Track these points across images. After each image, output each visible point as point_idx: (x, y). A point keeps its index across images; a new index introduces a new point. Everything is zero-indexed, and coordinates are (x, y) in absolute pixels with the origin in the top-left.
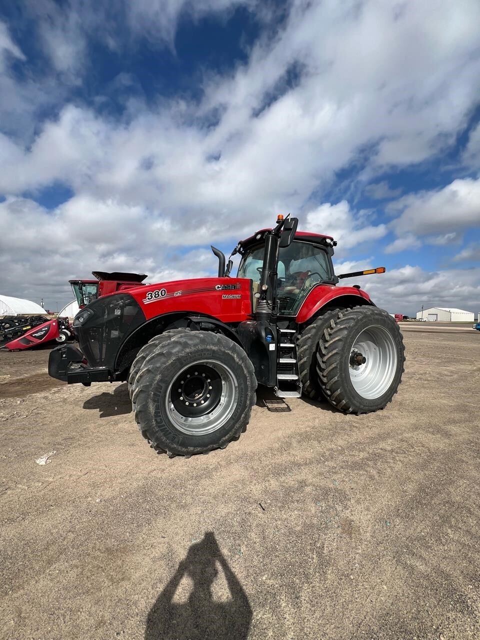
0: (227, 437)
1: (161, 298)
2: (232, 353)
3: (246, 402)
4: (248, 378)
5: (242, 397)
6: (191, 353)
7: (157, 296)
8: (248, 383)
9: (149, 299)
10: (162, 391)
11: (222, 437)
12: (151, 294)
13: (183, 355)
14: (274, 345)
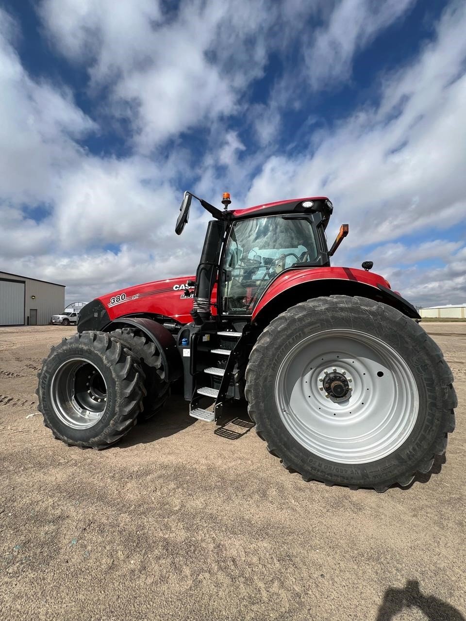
0: (96, 439)
1: (121, 302)
2: (101, 354)
3: (115, 409)
4: (117, 383)
5: (110, 401)
6: (66, 350)
7: (118, 300)
8: (116, 388)
9: (112, 303)
10: (46, 380)
11: (91, 438)
12: (114, 299)
13: (61, 351)
14: (189, 350)
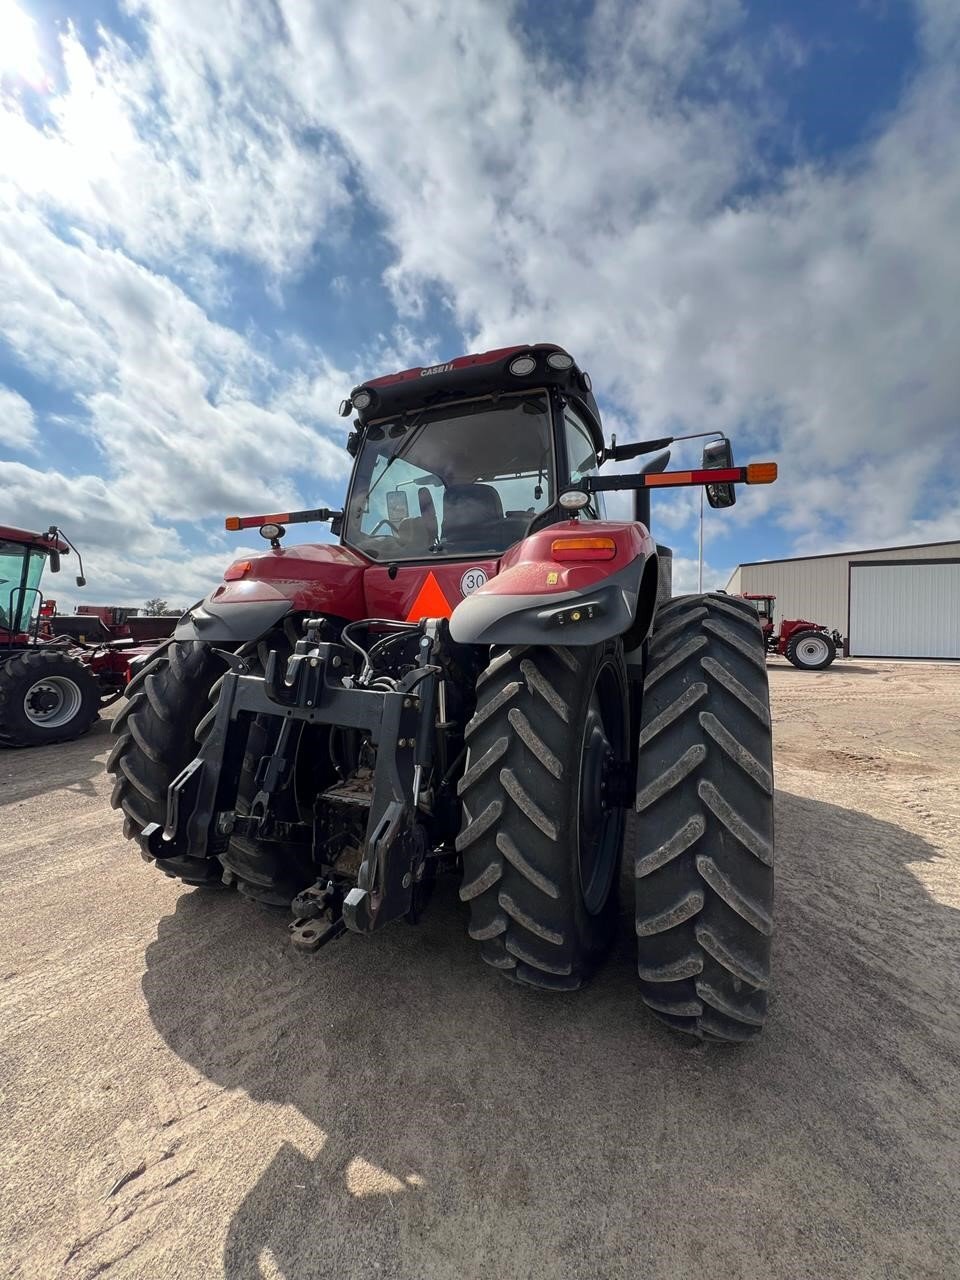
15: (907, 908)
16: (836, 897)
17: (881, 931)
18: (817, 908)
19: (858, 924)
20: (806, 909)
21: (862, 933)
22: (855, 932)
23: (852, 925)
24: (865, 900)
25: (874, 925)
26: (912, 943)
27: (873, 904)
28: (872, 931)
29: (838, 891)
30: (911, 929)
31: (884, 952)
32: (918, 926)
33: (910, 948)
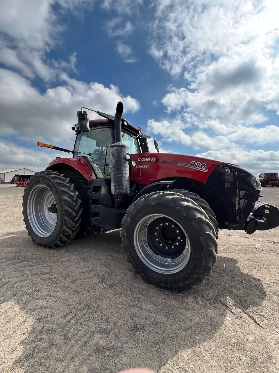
15: (22, 287)
16: (46, 273)
17: (26, 272)
18: (47, 266)
19: (33, 270)
20: (49, 264)
21: (30, 268)
22: (32, 267)
23: (34, 268)
24: (37, 279)
25: (28, 273)
26: (16, 275)
27: (34, 279)
28: (28, 271)
29: (48, 276)
30: (18, 279)
31: (22, 267)
32: (16, 282)
33: (16, 273)
